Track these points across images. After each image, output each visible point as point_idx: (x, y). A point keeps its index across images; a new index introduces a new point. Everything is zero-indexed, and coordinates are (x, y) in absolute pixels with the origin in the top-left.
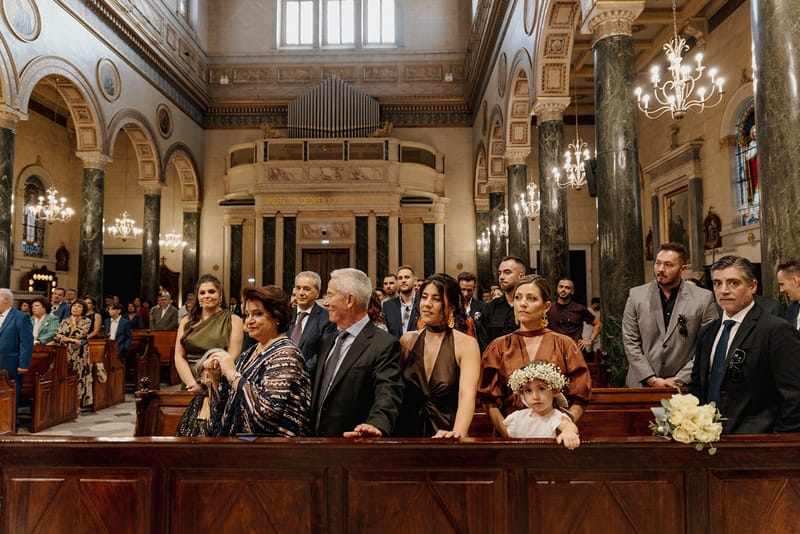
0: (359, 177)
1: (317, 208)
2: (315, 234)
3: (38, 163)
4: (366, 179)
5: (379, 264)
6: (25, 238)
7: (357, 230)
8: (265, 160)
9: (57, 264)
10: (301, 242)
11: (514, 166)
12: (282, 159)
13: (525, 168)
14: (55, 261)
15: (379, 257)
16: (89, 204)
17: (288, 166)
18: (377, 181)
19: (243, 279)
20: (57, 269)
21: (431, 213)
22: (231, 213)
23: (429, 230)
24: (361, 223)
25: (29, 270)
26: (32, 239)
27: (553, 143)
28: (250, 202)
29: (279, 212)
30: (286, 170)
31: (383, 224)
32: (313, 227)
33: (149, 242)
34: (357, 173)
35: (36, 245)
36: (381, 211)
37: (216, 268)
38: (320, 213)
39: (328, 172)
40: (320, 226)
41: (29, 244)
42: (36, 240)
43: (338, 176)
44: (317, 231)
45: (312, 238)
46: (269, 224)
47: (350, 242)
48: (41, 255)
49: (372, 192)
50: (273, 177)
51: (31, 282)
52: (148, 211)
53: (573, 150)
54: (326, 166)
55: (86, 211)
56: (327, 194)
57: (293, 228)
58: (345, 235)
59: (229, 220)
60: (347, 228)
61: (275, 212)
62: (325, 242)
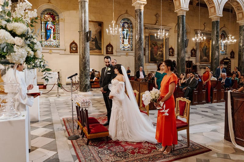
3: (224, 26)
6: (221, 49)
9: (231, 57)
14: (230, 56)
16: (241, 37)
20: (231, 58)
25: (223, 59)
26: (223, 50)
35: (224, 51)
41: (222, 51)
42: (224, 50)
48: (226, 54)
51: (223, 62)
55: (240, 39)
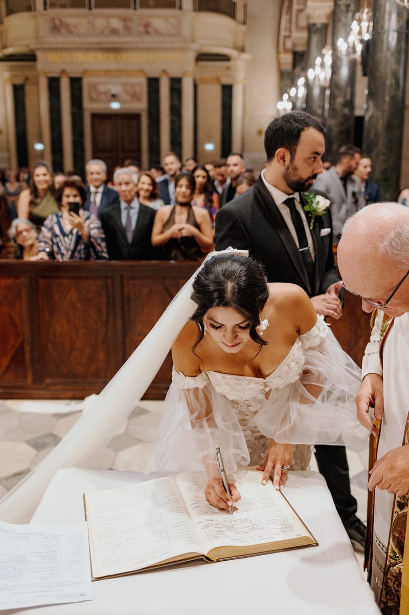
0: (150, 30)
1: (104, 67)
2: (102, 98)
4: (157, 32)
5: (172, 131)
7: (149, 92)
8: (45, 9)
10: (89, 106)
11: (314, 25)
12: (63, 6)
13: (326, 26)
15: (172, 123)
17: (71, 16)
18: (169, 35)
21: (229, 72)
22: (11, 71)
23: (227, 91)
24: (153, 84)
27: (348, 6)
28: (30, 57)
29: (64, 71)
30: (68, 20)
31: (176, 85)
32: (102, 88)
34: (147, 26)
36: (175, 73)
38: (108, 73)
39: (116, 24)
40: (109, 87)
43: (127, 29)
44: (106, 93)
45: (101, 101)
46: (54, 84)
47: (141, 106)
49: (164, 49)
50: (55, 29)
53: (360, 21)
54: (113, 16)
56: (115, 50)
57: (80, 89)
58: (136, 97)
59: (11, 79)
60: (137, 89)
61: (59, 70)
62: (115, 106)
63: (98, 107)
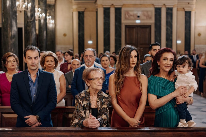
1: (133, 2)
2: (132, 17)
5: (167, 34)
7: (156, 15)
10: (124, 22)
15: (167, 30)
19: (85, 41)
21: (189, 5)
22: (77, 5)
23: (188, 15)
24: (158, 11)
29: (112, 5)
32: (131, 13)
33: (42, 21)
37: (65, 35)
38: (135, 5)
40: (135, 12)
44: (133, 16)
45: (131, 19)
46: (107, 11)
47: (151, 21)
52: (41, 3)
57: (120, 14)
58: (149, 17)
59: (77, 9)
60: (150, 13)
61: (110, 4)
62: (138, 21)
63: (129, 22)
